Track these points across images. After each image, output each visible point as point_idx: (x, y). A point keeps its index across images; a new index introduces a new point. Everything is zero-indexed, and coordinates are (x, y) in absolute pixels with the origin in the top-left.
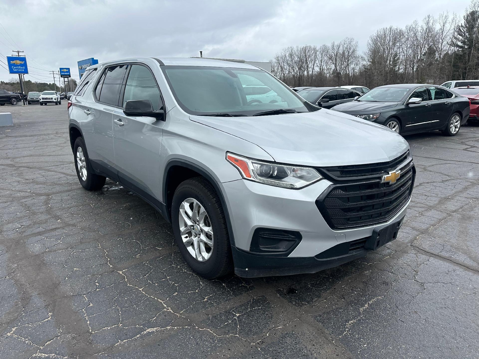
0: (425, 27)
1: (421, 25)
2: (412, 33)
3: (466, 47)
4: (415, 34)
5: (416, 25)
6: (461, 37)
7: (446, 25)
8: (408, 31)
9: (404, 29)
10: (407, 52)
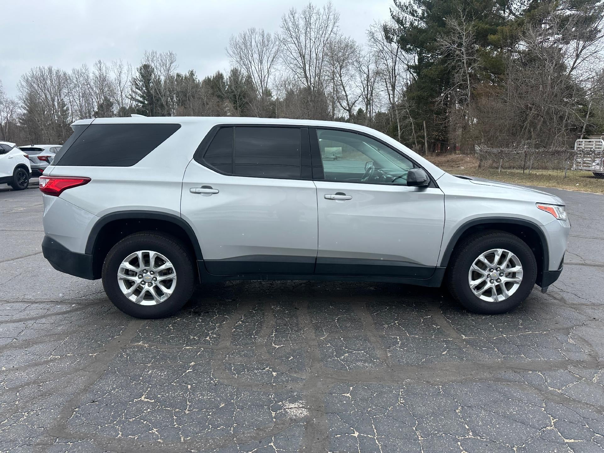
0: (97, 73)
1: (93, 72)
2: (81, 79)
3: (146, 102)
4: (87, 80)
5: (86, 70)
6: (139, 92)
7: (121, 76)
8: (77, 76)
9: (69, 72)
10: (80, 101)
